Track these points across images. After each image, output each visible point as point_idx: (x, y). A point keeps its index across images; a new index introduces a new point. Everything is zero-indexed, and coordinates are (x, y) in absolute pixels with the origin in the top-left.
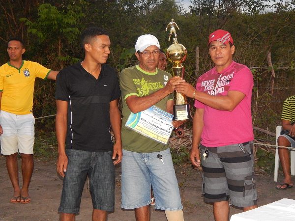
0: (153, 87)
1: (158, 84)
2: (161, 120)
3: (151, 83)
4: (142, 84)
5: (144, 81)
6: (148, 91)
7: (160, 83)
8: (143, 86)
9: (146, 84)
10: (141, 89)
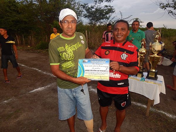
0: (75, 48)
1: (78, 44)
2: (99, 65)
3: (73, 46)
4: (66, 49)
5: (68, 46)
6: (72, 52)
7: (78, 43)
8: (67, 50)
9: (69, 47)
10: (67, 53)
